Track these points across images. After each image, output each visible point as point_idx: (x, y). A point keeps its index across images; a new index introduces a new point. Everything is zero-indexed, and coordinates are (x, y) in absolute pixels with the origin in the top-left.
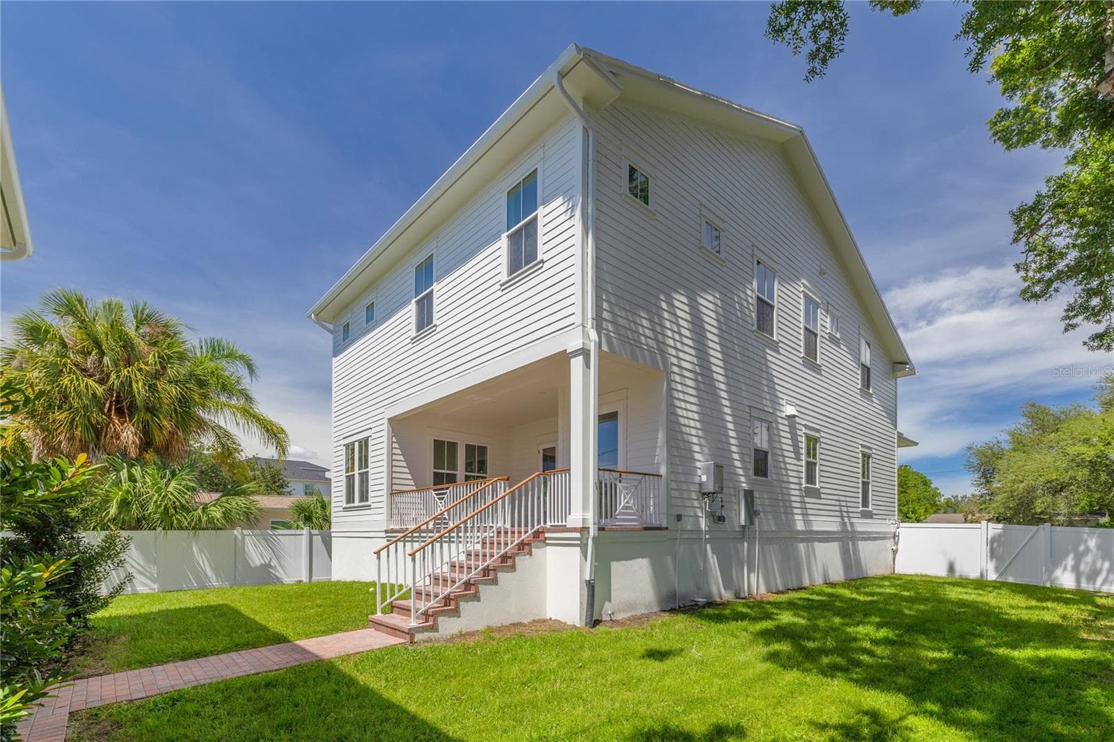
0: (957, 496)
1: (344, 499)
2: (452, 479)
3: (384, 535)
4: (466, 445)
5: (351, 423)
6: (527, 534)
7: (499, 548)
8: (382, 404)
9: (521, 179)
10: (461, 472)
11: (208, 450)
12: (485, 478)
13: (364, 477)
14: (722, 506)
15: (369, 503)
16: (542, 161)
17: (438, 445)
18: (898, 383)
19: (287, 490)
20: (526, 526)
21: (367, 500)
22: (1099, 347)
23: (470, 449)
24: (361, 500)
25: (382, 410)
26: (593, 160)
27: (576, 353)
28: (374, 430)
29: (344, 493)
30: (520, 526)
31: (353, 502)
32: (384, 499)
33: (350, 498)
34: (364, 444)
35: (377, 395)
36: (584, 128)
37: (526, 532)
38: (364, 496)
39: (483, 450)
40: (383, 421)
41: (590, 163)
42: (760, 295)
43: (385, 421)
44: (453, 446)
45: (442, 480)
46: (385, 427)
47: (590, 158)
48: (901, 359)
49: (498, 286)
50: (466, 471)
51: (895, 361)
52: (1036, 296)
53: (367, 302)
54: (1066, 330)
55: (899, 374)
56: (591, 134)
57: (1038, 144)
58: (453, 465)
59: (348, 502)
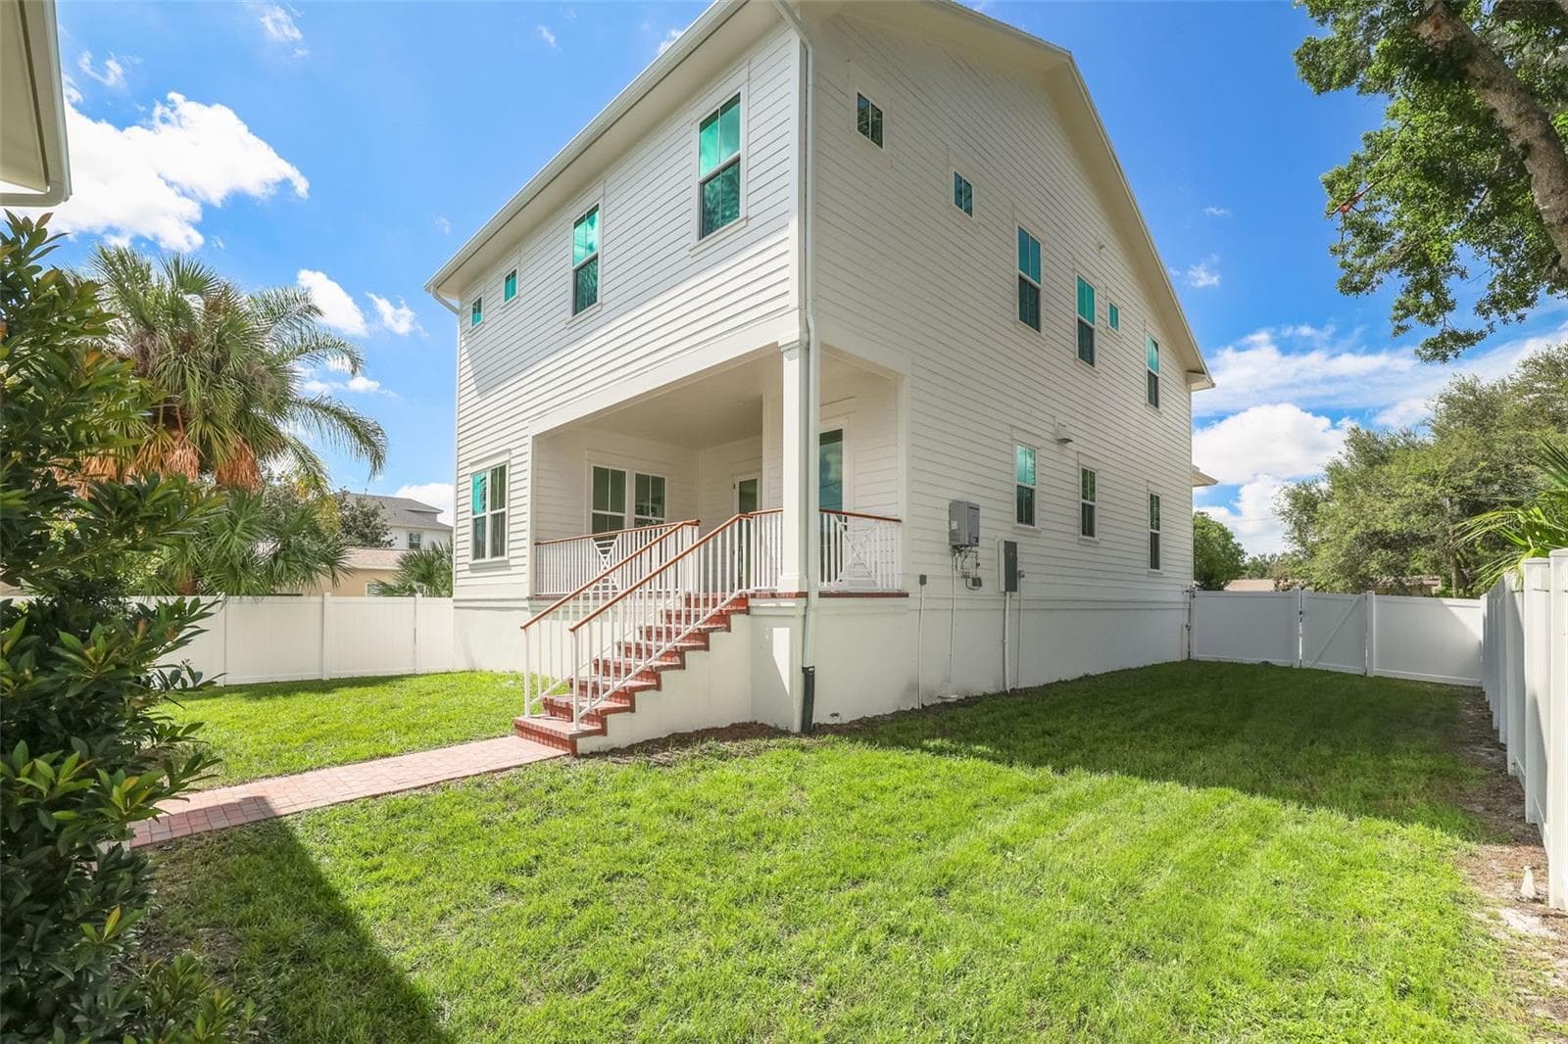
0: (1264, 556)
1: (470, 552)
2: (618, 523)
3: (526, 604)
4: (637, 475)
5: (482, 442)
6: (726, 602)
7: (687, 622)
8: (523, 416)
9: (718, 107)
10: (629, 514)
11: (279, 479)
12: (662, 522)
13: (499, 521)
14: (978, 565)
15: (505, 558)
16: (746, 84)
17: (600, 475)
18: (1193, 398)
19: (386, 538)
20: (724, 590)
21: (503, 554)
22: (1434, 356)
23: (642, 481)
24: (495, 553)
25: (525, 424)
26: (814, 85)
27: (790, 347)
28: (514, 453)
29: (470, 544)
30: (715, 590)
31: (484, 556)
32: (528, 550)
33: (479, 552)
34: (500, 473)
35: (520, 401)
36: (801, 42)
37: (723, 599)
38: (498, 550)
39: (659, 483)
40: (525, 441)
41: (810, 89)
42: (1024, 275)
43: (529, 440)
44: (619, 477)
45: (605, 526)
46: (529, 449)
47: (810, 82)
48: (1194, 366)
49: (685, 252)
50: (637, 513)
51: (1191, 368)
52: (1356, 289)
53: (506, 270)
54: (1395, 334)
55: (1194, 386)
56: (810, 51)
57: (1355, 87)
58: (619, 505)
59: (476, 557)
